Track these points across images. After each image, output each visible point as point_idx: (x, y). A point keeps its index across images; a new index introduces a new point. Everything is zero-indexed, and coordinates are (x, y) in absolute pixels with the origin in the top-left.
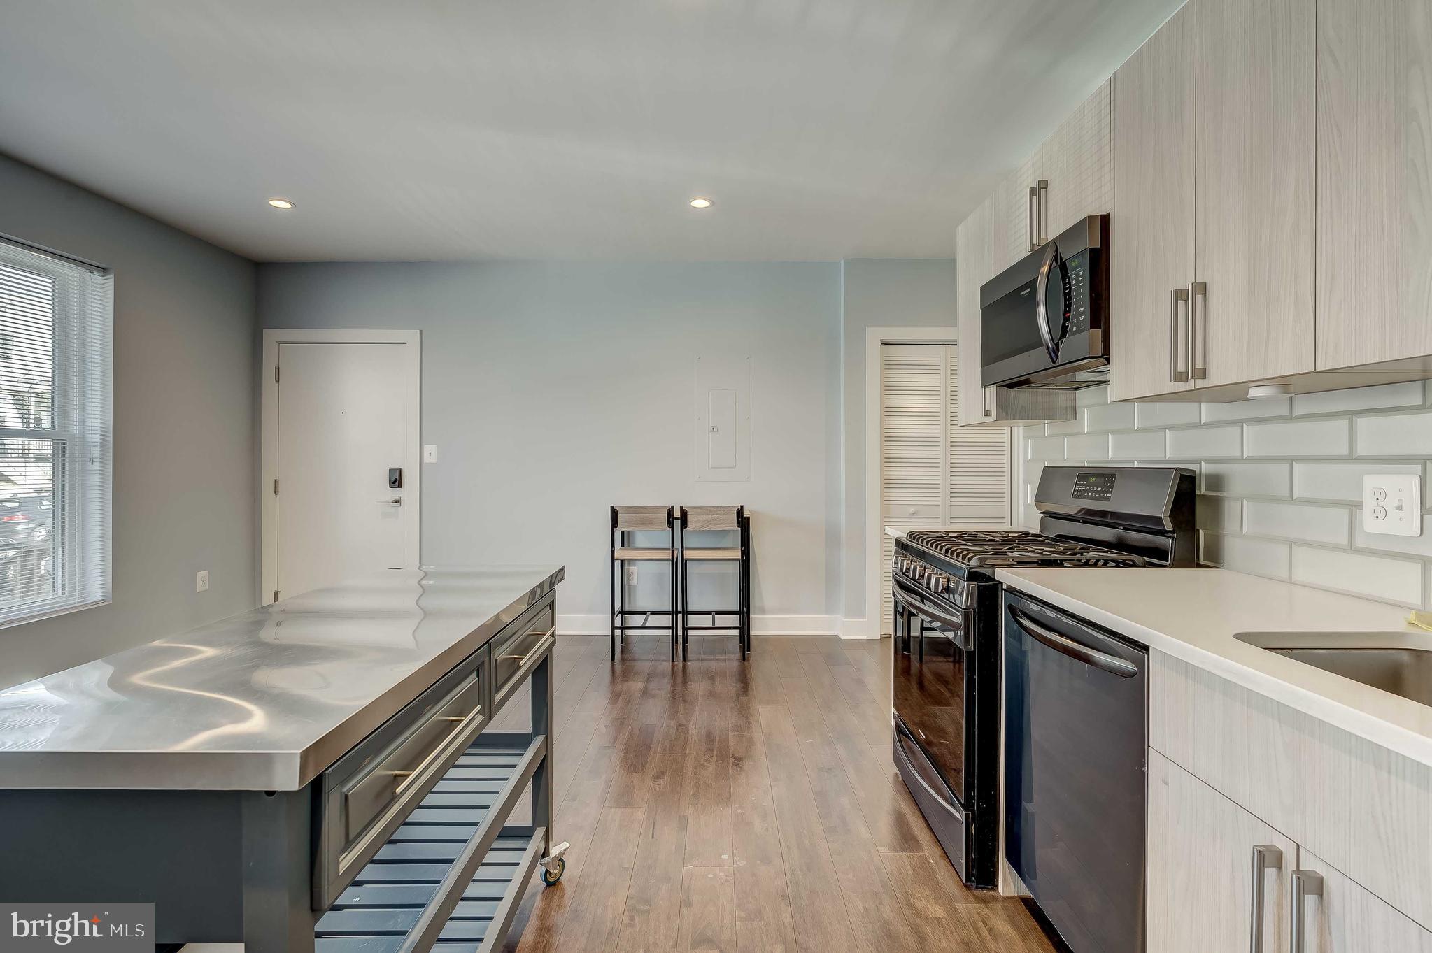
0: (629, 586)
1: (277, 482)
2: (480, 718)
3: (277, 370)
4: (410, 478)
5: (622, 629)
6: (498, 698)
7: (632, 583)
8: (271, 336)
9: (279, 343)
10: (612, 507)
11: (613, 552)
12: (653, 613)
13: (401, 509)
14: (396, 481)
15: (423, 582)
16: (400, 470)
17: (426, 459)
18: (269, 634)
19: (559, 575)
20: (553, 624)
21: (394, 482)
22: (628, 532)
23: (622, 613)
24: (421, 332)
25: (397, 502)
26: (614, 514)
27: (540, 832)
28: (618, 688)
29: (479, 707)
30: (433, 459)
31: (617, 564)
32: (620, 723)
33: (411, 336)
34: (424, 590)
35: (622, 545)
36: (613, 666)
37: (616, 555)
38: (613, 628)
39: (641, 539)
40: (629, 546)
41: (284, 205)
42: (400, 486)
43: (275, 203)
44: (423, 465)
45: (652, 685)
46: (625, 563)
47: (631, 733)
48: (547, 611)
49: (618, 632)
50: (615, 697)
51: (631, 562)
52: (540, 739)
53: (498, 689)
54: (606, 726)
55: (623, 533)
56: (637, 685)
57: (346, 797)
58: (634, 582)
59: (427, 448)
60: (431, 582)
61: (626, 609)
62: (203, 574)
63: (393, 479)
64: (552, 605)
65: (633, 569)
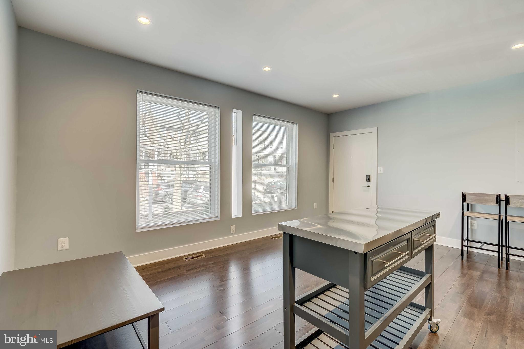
0: (472, 229)
1: (333, 179)
2: (407, 257)
3: (333, 145)
4: (373, 179)
5: (468, 247)
6: (414, 252)
7: (473, 228)
8: (332, 135)
9: (334, 137)
10: (462, 193)
11: (463, 213)
12: (486, 243)
13: (370, 189)
14: (369, 180)
15: (378, 215)
16: (370, 175)
17: (379, 172)
18: (331, 224)
19: (438, 215)
20: (435, 233)
21: (368, 180)
22: (472, 204)
23: (468, 240)
24: (377, 128)
25: (369, 186)
26: (464, 197)
27: (428, 310)
28: (465, 272)
29: (408, 252)
30: (381, 172)
31: (465, 218)
32: (466, 286)
33: (374, 130)
34: (378, 218)
35: (468, 210)
36: (462, 262)
37: (464, 214)
38: (463, 246)
39: (479, 208)
40: (472, 210)
41: (337, 96)
42: (370, 181)
43: (334, 96)
44: (378, 174)
45: (486, 276)
46: (470, 218)
47: (473, 292)
48: (432, 228)
49: (465, 248)
50: (463, 275)
51: (472, 218)
52: (428, 276)
53: (414, 249)
54: (459, 285)
55: (468, 205)
56: (477, 274)
57: (372, 262)
58: (475, 227)
59: (379, 168)
60: (380, 215)
61: (470, 239)
62: (315, 204)
63: (368, 179)
64: (434, 226)
65: (475, 222)
